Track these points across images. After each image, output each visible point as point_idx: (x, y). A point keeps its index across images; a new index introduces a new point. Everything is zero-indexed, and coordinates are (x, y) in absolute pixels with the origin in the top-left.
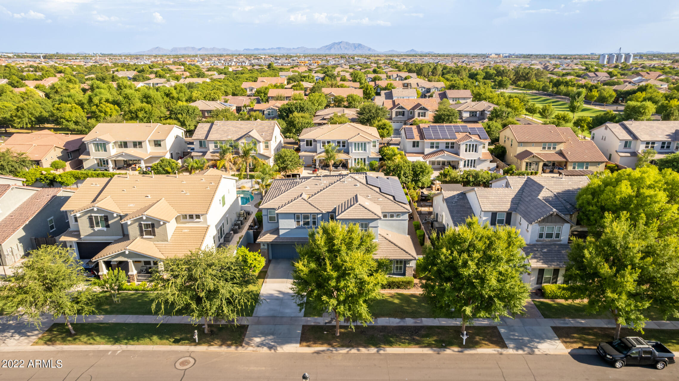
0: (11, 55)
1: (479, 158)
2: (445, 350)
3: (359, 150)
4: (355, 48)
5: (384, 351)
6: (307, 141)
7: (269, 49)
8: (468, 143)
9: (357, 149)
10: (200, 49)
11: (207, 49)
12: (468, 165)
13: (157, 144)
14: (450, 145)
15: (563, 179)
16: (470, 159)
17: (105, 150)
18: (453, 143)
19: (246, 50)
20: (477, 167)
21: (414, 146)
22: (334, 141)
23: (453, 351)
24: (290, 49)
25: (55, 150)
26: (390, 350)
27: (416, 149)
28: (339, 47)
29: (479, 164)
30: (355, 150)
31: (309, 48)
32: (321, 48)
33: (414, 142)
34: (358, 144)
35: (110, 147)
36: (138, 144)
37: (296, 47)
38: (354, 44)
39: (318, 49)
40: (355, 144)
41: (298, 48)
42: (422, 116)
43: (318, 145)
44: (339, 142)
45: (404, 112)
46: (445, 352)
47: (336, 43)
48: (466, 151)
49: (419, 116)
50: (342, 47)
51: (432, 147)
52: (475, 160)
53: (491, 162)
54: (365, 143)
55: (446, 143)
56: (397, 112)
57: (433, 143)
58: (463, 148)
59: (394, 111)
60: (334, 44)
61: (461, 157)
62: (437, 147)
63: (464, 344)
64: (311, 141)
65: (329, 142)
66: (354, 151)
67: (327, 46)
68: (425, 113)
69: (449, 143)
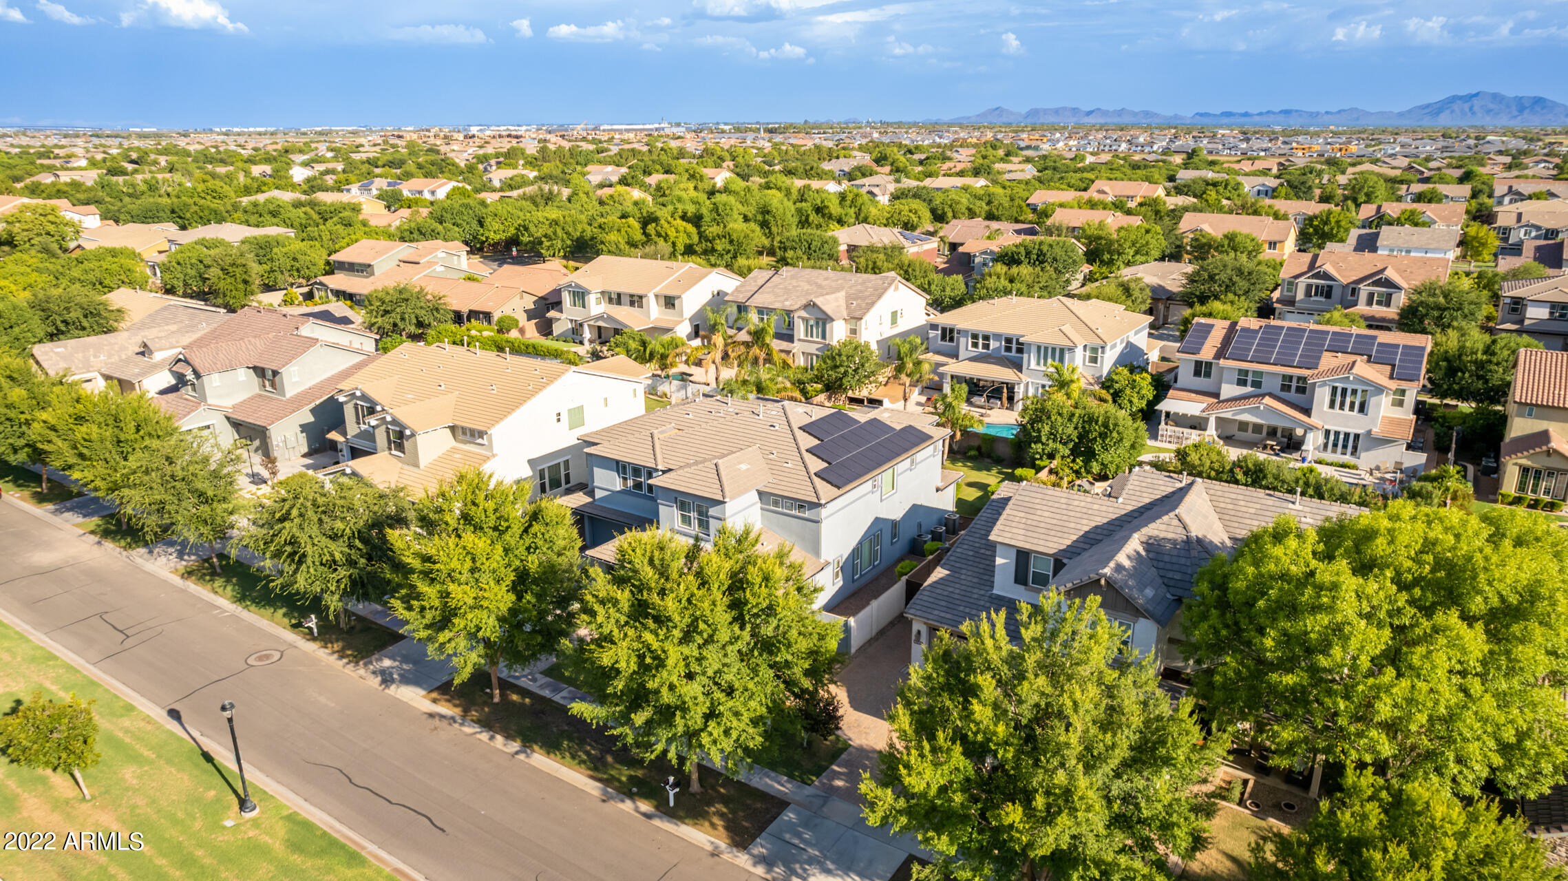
0: (727, 128)
1: (1369, 432)
2: (623, 801)
3: (1045, 364)
4: (1521, 109)
5: (528, 756)
6: (944, 330)
7: (1260, 114)
8: (1340, 385)
9: (1042, 361)
10: (1089, 113)
11: (1105, 113)
12: (1335, 445)
13: (670, 302)
14: (1294, 384)
15: (1297, 506)
16: (1343, 429)
17: (584, 307)
18: (1302, 379)
19: (1201, 115)
20: (1363, 455)
21: (1197, 373)
22: (997, 337)
23: (637, 810)
24: (1318, 113)
25: (522, 298)
26: (540, 760)
27: (1201, 383)
28: (1466, 106)
29: (1367, 450)
30: (1038, 364)
31: (1373, 111)
32: (1410, 111)
33: (1198, 364)
34: (1046, 349)
35: (592, 299)
36: (636, 300)
37: (1335, 110)
38: (1519, 100)
39: (1401, 115)
40: (1039, 348)
41: (1339, 112)
42: (1379, 303)
43: (963, 340)
44: (1009, 341)
45: (1330, 287)
46: (621, 805)
47: (1461, 98)
48: (1332, 405)
49: (1370, 302)
50: (1476, 108)
51: (1242, 382)
52: (1357, 436)
53: (1409, 447)
54: (1062, 351)
55: (1284, 376)
56: (1309, 287)
57: (1246, 372)
58: (1322, 396)
59: (1302, 283)
60: (1454, 99)
61: (1314, 420)
62: (1257, 384)
63: (672, 804)
64: (952, 331)
65: (986, 338)
66: (1033, 365)
67: (1428, 106)
68: (1390, 295)
69: (1291, 378)
